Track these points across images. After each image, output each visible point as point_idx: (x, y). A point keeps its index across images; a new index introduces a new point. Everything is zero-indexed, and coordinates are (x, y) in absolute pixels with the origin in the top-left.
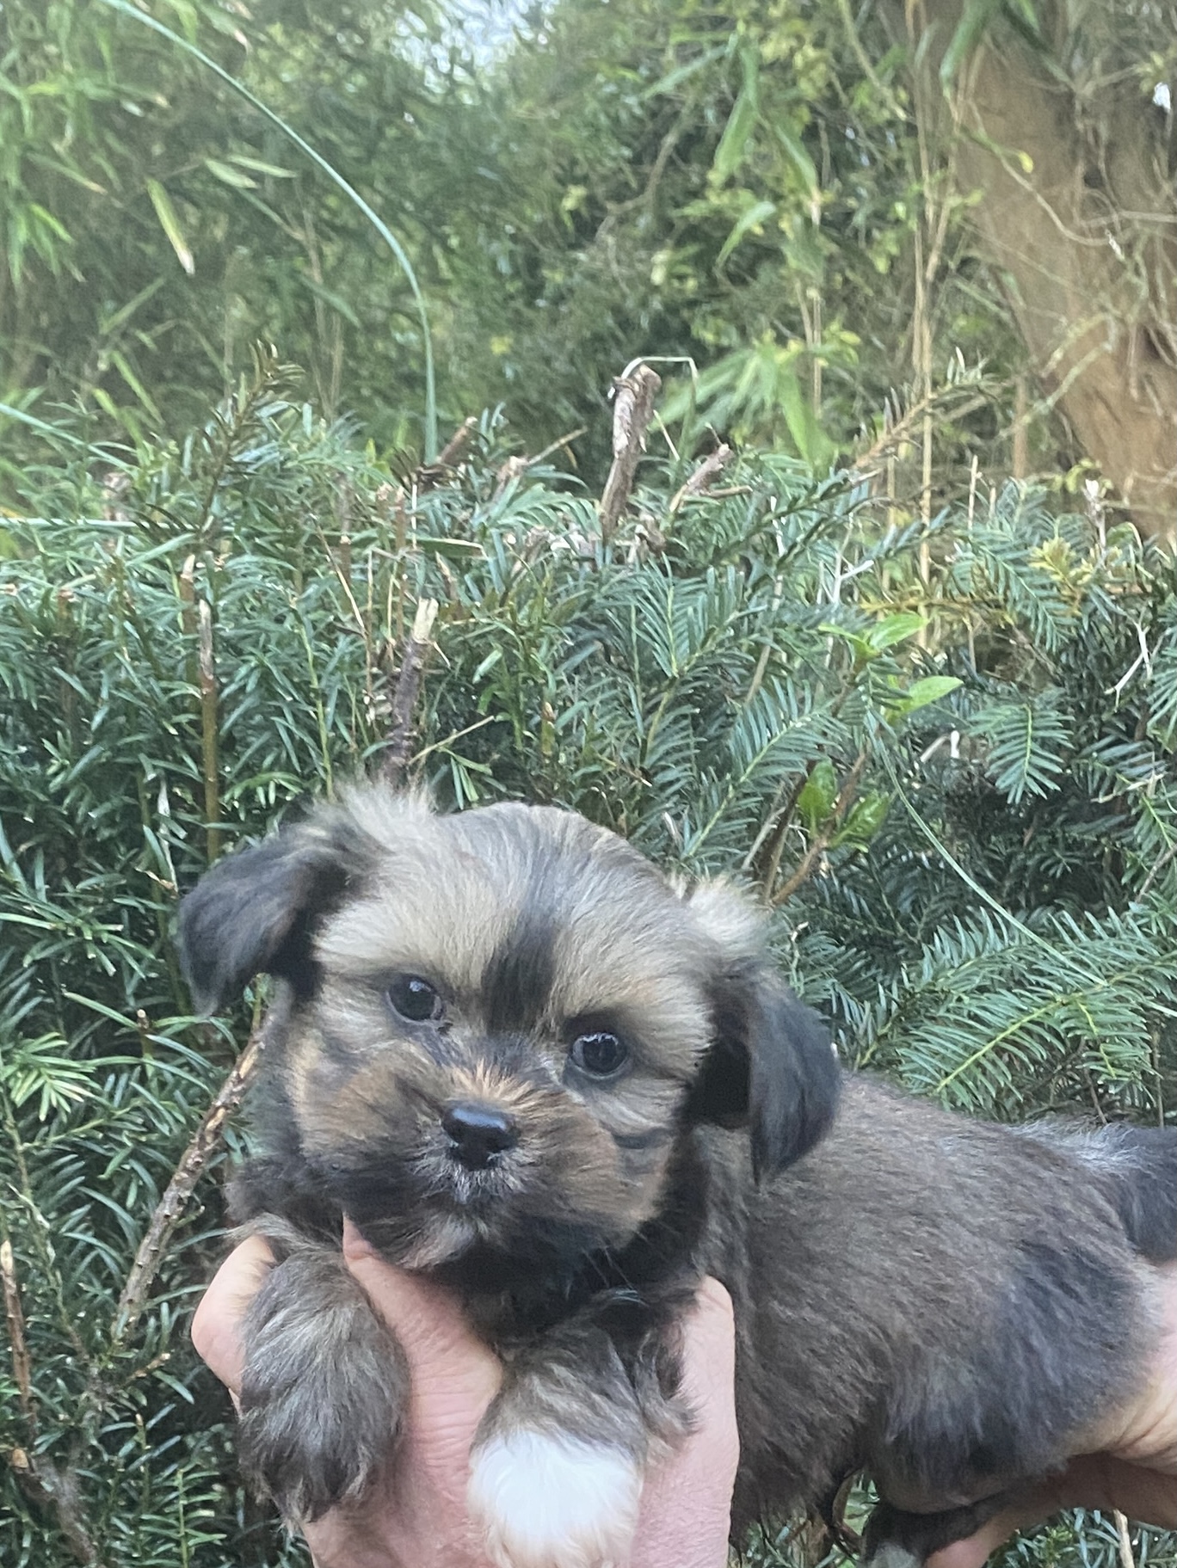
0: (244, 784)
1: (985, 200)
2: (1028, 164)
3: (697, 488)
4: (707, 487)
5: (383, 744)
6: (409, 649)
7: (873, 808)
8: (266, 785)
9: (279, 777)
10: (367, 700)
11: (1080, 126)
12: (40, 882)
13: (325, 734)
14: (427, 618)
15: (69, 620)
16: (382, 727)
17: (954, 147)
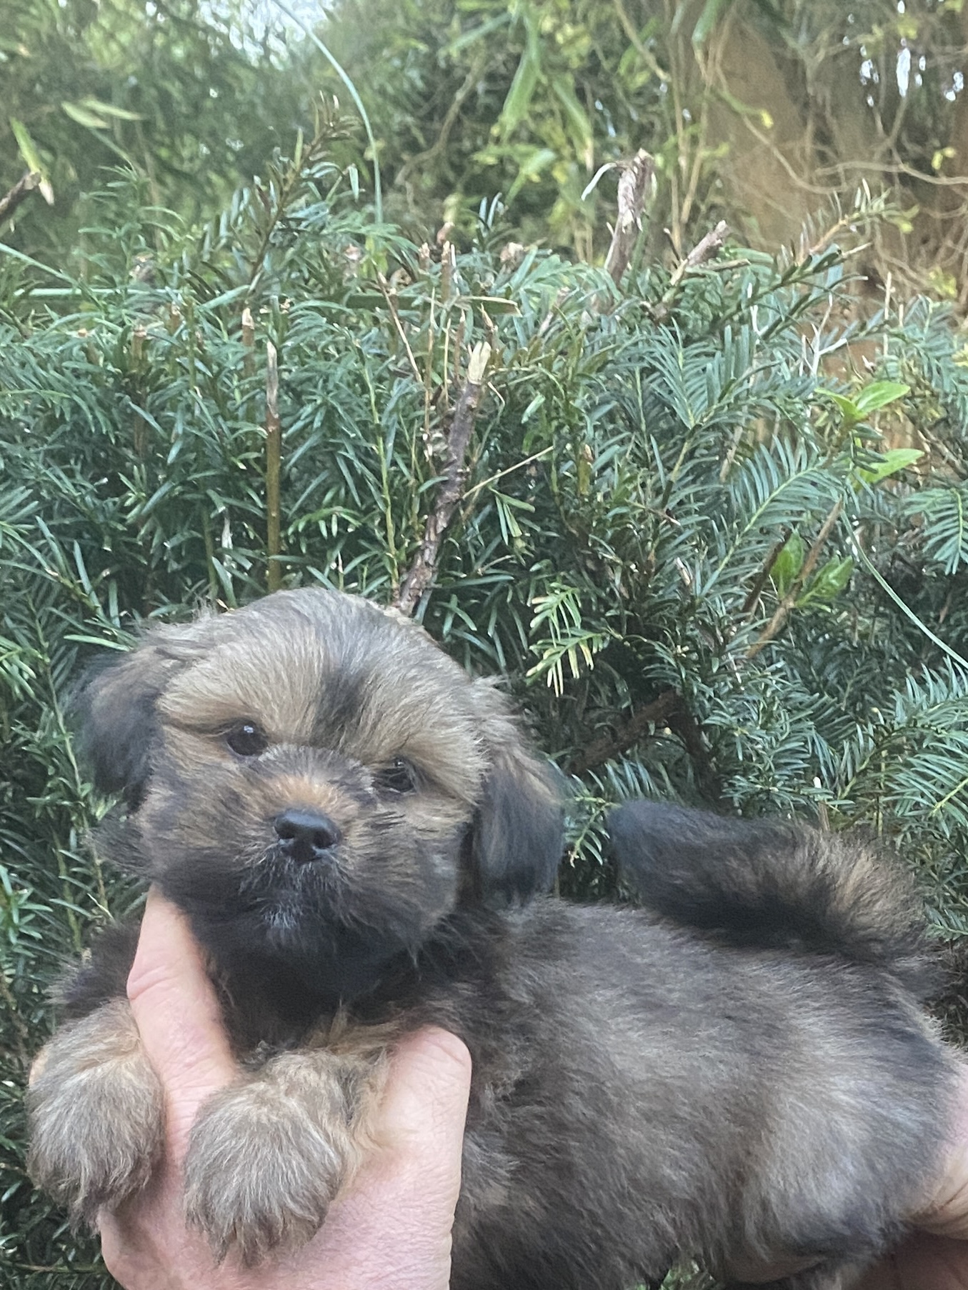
0: (306, 518)
1: (732, 153)
2: (767, 121)
3: (697, 262)
4: (706, 261)
5: (439, 479)
6: (464, 390)
7: (836, 572)
8: (328, 520)
9: (339, 511)
10: (425, 437)
11: (810, 91)
12: (114, 610)
13: (385, 468)
14: (481, 360)
15: (144, 359)
16: (438, 463)
17: (705, 106)
